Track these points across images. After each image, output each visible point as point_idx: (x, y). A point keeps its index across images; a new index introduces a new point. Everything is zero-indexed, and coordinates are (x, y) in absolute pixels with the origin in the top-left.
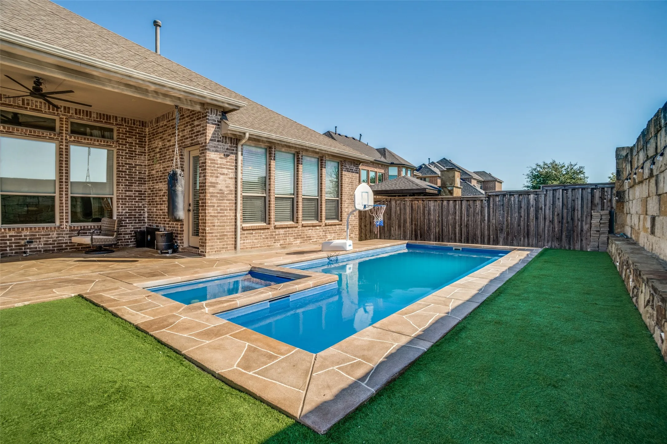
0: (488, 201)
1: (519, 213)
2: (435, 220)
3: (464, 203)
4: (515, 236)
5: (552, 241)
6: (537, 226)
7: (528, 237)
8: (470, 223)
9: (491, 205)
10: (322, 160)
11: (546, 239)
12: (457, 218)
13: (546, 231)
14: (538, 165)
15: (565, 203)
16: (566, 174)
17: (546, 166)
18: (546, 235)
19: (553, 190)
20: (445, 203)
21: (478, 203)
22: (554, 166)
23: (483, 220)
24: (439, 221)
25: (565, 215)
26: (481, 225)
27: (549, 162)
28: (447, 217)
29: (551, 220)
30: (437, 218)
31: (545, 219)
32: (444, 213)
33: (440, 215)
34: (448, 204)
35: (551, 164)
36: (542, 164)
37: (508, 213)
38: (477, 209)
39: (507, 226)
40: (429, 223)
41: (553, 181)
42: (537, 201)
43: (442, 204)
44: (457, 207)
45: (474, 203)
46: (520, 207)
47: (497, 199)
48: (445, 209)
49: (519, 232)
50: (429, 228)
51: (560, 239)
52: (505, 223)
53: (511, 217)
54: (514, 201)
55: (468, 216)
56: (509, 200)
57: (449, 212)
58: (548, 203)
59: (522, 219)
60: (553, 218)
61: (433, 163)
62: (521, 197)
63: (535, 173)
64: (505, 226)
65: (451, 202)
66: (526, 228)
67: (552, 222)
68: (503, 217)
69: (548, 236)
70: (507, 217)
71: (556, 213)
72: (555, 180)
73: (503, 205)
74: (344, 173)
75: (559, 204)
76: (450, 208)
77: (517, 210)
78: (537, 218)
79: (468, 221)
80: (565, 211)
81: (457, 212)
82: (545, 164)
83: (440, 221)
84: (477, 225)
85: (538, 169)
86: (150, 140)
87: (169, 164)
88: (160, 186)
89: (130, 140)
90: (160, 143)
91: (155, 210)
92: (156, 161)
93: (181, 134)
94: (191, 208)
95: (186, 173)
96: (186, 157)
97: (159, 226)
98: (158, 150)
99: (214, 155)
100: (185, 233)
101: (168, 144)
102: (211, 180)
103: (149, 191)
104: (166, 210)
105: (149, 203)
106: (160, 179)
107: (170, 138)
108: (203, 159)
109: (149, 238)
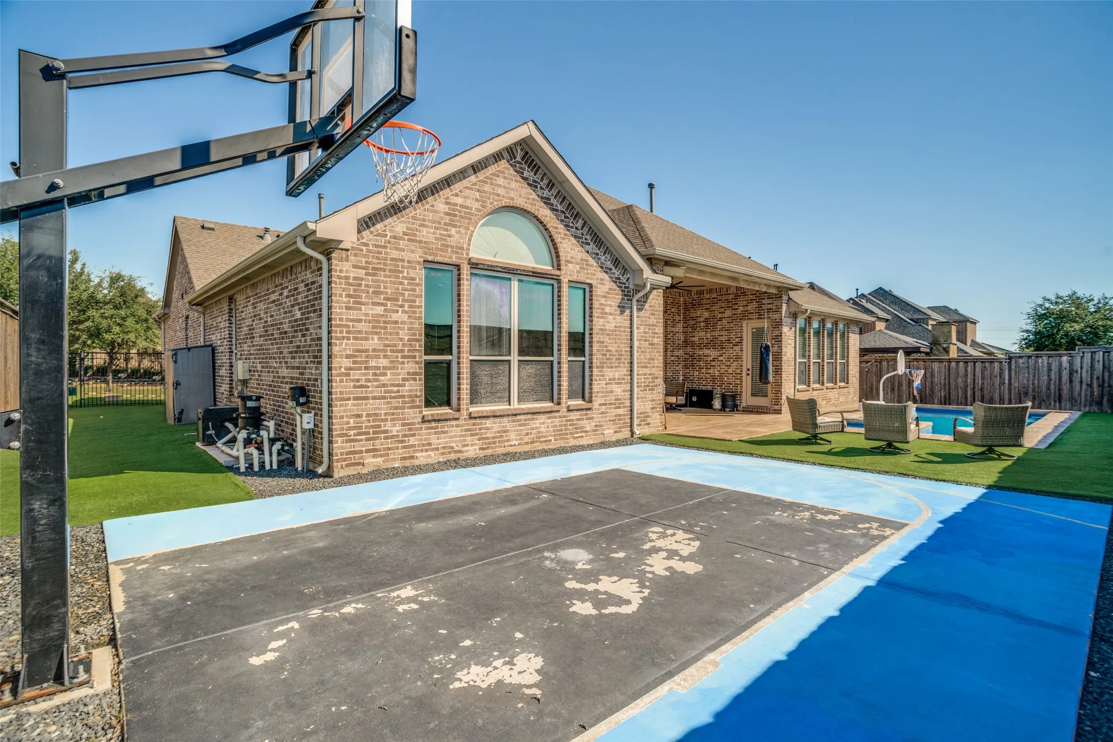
0: (1010, 363)
1: (1049, 376)
2: (941, 384)
3: (978, 365)
4: (1044, 401)
5: (1091, 405)
6: (1071, 389)
7: (1060, 402)
8: (986, 386)
9: (1013, 367)
10: (836, 324)
11: (1083, 403)
12: (969, 381)
13: (1083, 395)
14: (1045, 299)
15: (1106, 364)
16: (1095, 312)
17: (1060, 301)
18: (1083, 399)
19: (1092, 352)
20: (953, 364)
21: (996, 365)
22: (1075, 300)
23: (1002, 383)
24: (945, 384)
25: (1106, 378)
26: (1000, 388)
27: (1065, 293)
28: (956, 380)
29: (1089, 383)
30: (943, 381)
31: (1081, 382)
32: (952, 376)
33: (947, 376)
34: (957, 365)
35: (1070, 297)
36: (1053, 298)
37: (1034, 376)
38: (995, 371)
39: (1034, 390)
40: (932, 386)
41: (1073, 324)
42: (1071, 363)
43: (949, 366)
44: (969, 369)
45: (991, 365)
46: (1050, 370)
47: (1021, 361)
48: (953, 371)
49: (1048, 396)
50: (932, 391)
51: (1100, 404)
52: (1031, 386)
53: (1038, 381)
54: (1042, 363)
55: (983, 378)
56: (1036, 362)
57: (958, 374)
58: (1085, 366)
59: (1052, 382)
60: (1091, 381)
61: (863, 296)
62: (1051, 359)
63: (1040, 310)
64: (1030, 390)
65: (961, 364)
66: (1057, 392)
67: (1090, 385)
68: (1028, 381)
69: (1086, 400)
70: (1033, 380)
71: (1095, 377)
72: (1076, 322)
73: (1028, 367)
74: (851, 335)
75: (1099, 367)
76: (960, 370)
77: (1046, 373)
78: (1071, 381)
79: (983, 384)
80: (1106, 374)
81: (969, 375)
82: (1058, 297)
83: (947, 384)
84: (995, 389)
85: (1047, 305)
86: (686, 309)
87: (722, 333)
88: (706, 352)
89: (673, 310)
90: (706, 314)
91: (696, 373)
92: (698, 329)
93: (741, 308)
94: (750, 372)
95: (744, 342)
96: (745, 328)
97: (704, 388)
98: (701, 319)
99: (785, 329)
100: (744, 394)
101: (720, 315)
102: (784, 349)
103: (687, 356)
104: (717, 373)
105: (686, 367)
106: (706, 346)
107: (722, 310)
108: (777, 333)
109: (694, 399)
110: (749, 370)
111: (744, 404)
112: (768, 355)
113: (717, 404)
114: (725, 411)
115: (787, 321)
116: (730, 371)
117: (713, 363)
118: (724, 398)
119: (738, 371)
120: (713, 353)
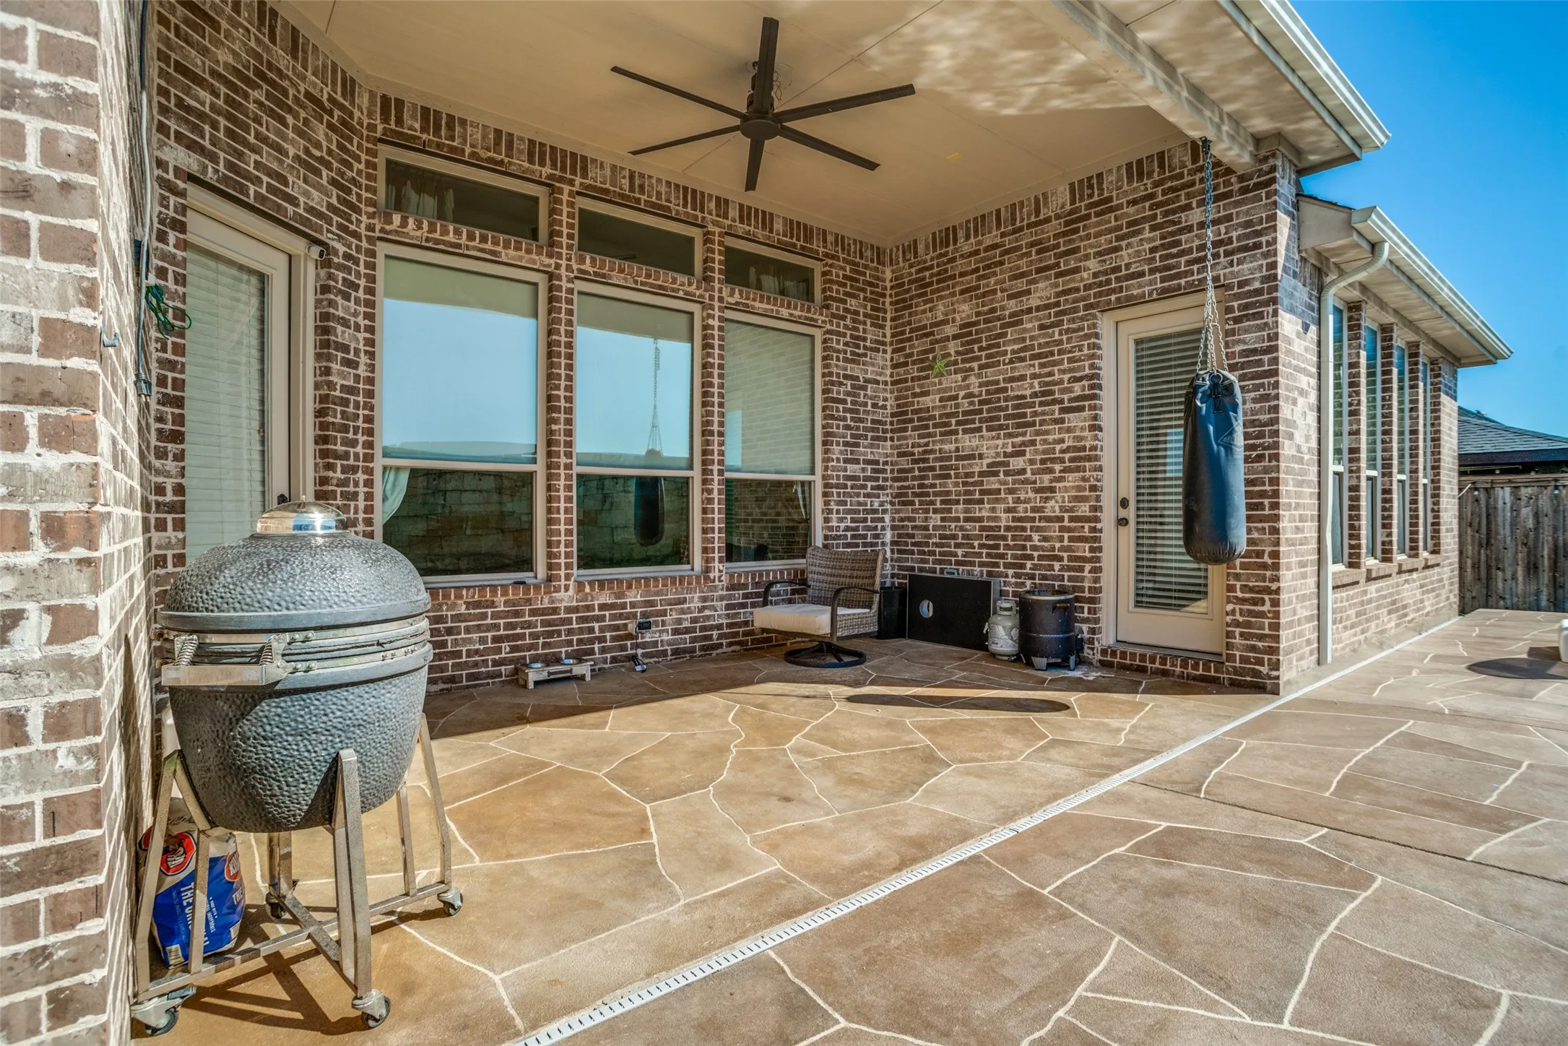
86: (902, 305)
87: (1022, 368)
88: (968, 442)
89: (852, 304)
90: (965, 307)
91: (935, 520)
92: (939, 364)
93: (1093, 265)
94: (1131, 513)
95: (1107, 397)
96: (1107, 342)
97: (962, 573)
98: (950, 330)
99: (1288, 324)
100: (1107, 598)
101: (1013, 305)
102: (1285, 411)
103: (905, 463)
104: (1005, 519)
105: (902, 499)
106: (968, 422)
107: (1021, 285)
108: (1252, 339)
109: (927, 609)
110: (1124, 503)
111: (1106, 638)
112: (1226, 428)
113: (1003, 635)
114: (1030, 664)
115: (1293, 289)
116: (1053, 508)
117: (992, 484)
118: (1026, 612)
119: (1084, 509)
120: (989, 446)
